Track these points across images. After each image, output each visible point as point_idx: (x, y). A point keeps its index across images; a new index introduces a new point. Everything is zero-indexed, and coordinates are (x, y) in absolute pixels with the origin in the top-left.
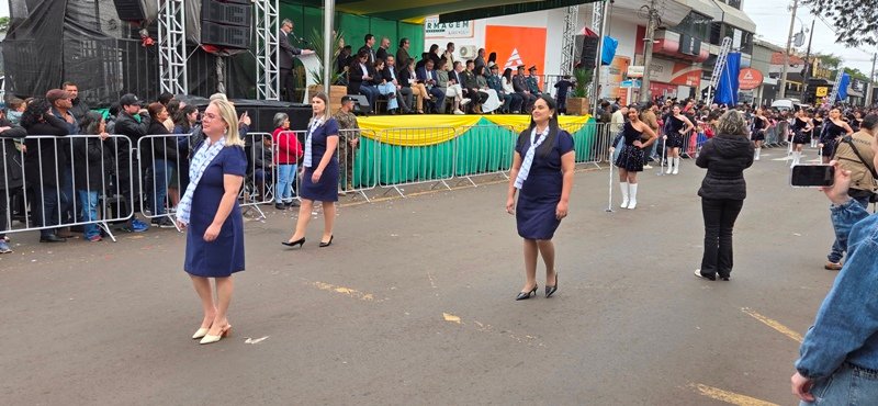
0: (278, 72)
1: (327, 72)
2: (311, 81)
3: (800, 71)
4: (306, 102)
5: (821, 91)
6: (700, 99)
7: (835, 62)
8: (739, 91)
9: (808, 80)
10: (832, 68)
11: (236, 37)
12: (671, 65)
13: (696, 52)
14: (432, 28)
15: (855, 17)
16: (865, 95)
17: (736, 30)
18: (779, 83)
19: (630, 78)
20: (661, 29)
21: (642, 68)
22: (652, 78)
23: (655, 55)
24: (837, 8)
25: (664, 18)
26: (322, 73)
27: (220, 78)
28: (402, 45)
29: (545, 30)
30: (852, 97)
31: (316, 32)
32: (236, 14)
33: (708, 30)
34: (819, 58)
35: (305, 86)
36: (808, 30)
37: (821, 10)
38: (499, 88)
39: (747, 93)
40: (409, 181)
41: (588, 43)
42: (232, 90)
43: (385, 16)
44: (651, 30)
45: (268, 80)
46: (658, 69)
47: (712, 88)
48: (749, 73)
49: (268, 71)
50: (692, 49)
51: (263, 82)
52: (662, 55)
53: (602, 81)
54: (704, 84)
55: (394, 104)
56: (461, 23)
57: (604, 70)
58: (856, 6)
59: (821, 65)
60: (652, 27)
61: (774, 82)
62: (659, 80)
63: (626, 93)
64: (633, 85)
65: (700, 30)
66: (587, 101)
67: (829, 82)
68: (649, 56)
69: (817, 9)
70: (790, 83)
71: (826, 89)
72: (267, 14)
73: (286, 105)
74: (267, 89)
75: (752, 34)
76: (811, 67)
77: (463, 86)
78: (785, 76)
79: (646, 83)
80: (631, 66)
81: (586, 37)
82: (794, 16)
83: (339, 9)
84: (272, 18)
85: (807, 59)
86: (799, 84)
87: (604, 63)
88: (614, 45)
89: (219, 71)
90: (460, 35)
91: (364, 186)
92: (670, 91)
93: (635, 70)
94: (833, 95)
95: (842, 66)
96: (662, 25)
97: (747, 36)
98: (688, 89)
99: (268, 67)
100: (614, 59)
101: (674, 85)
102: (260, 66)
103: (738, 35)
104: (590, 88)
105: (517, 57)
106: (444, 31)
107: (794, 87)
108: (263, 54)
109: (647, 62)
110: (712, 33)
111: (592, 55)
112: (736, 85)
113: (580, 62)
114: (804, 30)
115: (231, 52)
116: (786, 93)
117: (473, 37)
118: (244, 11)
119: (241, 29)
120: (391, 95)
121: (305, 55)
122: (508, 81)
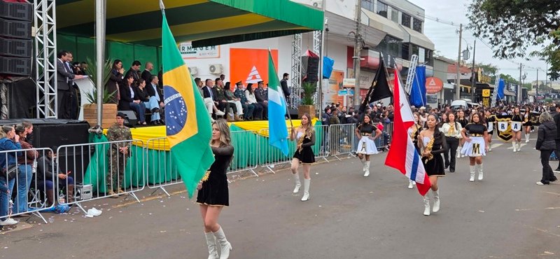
0: (56, 94)
1: (99, 94)
2: (85, 101)
3: (469, 78)
4: (81, 118)
5: (486, 93)
7: (493, 70)
8: (427, 94)
9: (476, 86)
10: (491, 75)
11: (18, 66)
13: (393, 65)
14: (186, 50)
15: (503, 37)
16: (517, 94)
17: (420, 48)
18: (455, 87)
19: (345, 88)
20: (365, 49)
21: (354, 80)
22: (361, 86)
23: (362, 69)
24: (491, 31)
25: (367, 41)
26: (95, 94)
27: (4, 102)
30: (507, 96)
31: (89, 60)
32: (18, 48)
33: (400, 49)
34: (481, 67)
35: (80, 105)
36: (472, 48)
37: (479, 33)
38: (244, 100)
39: (433, 96)
40: (173, 180)
41: (312, 62)
42: (15, 110)
43: (147, 43)
44: (358, 50)
45: (47, 101)
46: (365, 79)
48: (432, 81)
49: (47, 94)
50: (389, 63)
51: (43, 103)
52: (367, 68)
53: (324, 90)
55: (157, 117)
56: (210, 47)
57: (325, 82)
58: (504, 29)
59: (483, 73)
60: (359, 48)
61: (451, 86)
63: (343, 100)
64: (349, 93)
65: (394, 48)
66: (314, 107)
67: (491, 86)
68: (358, 70)
69: (477, 33)
70: (463, 86)
71: (489, 90)
72: (46, 47)
73: (64, 122)
74: (46, 109)
75: (431, 51)
76: (477, 74)
77: (214, 99)
78: (459, 82)
79: (357, 90)
80: (345, 79)
81: (309, 57)
82: (460, 37)
83: (108, 38)
84: (50, 50)
85: (473, 69)
86: (469, 88)
87: (324, 78)
88: (331, 63)
89: (3, 95)
90: (208, 56)
91: (134, 187)
93: (349, 82)
94: (495, 95)
95: (498, 74)
96: (366, 46)
97: (429, 52)
99: (48, 91)
100: (332, 73)
102: (40, 91)
103: (422, 52)
104: (315, 97)
105: (256, 72)
106: (195, 52)
107: (466, 90)
108: (43, 79)
109: (357, 74)
110: (403, 51)
111: (315, 71)
112: (424, 91)
113: (306, 77)
114: (469, 48)
115: (14, 79)
116: (460, 95)
117: (219, 57)
118: (26, 45)
119: (22, 60)
120: (155, 110)
121: (80, 79)
122: (251, 93)
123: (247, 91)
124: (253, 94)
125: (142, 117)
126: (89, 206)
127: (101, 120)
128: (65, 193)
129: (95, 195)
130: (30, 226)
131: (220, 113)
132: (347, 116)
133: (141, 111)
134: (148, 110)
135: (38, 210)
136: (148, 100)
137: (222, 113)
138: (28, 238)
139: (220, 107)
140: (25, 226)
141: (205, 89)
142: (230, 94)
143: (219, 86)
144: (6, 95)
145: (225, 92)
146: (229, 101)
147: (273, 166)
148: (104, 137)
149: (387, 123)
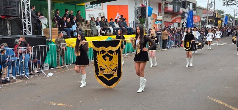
0: (31, 24)
1: (50, 24)
2: (44, 27)
3: (212, 16)
4: (43, 35)
5: (219, 22)
6: (181, 27)
7: (223, 12)
8: (194, 23)
9: (215, 19)
10: (222, 14)
11: (13, 12)
12: (171, 16)
13: (178, 11)
14: (88, 7)
16: (233, 22)
18: (206, 20)
19: (158, 21)
20: (166, 4)
21: (162, 17)
22: (165, 21)
23: (165, 13)
26: (48, 24)
27: (8, 28)
28: (78, 13)
29: (128, 6)
30: (229, 23)
31: (45, 9)
33: (182, 4)
34: (218, 11)
38: (114, 27)
39: (196, 24)
41: (143, 10)
43: (71, 3)
44: (163, 6)
45: (27, 28)
46: (167, 17)
47: (185, 23)
48: (196, 17)
49: (27, 24)
50: (177, 10)
51: (26, 28)
52: (167, 13)
53: (149, 22)
54: (182, 22)
55: (76, 34)
56: (98, 4)
57: (149, 18)
59: (218, 13)
60: (163, 3)
61: (204, 20)
62: (167, 21)
63: (157, 26)
64: (160, 23)
65: (179, 4)
67: (222, 19)
68: (163, 13)
70: (210, 19)
71: (221, 21)
73: (35, 36)
74: (27, 31)
75: (196, 4)
76: (216, 14)
77: (101, 26)
78: (208, 18)
79: (163, 22)
80: (158, 17)
81: (142, 7)
84: (28, 5)
85: (214, 11)
86: (212, 20)
87: (149, 16)
88: (152, 9)
89: (8, 25)
90: (98, 9)
91: (67, 64)
92: (171, 25)
93: (159, 18)
94: (223, 23)
95: (225, 14)
96: (167, 3)
97: (194, 5)
98: (177, 24)
99: (28, 23)
100: (152, 15)
101: (172, 22)
102: (24, 23)
103: (191, 5)
104: (145, 24)
106: (92, 8)
107: (211, 21)
108: (25, 18)
109: (163, 15)
110: (183, 4)
111: (145, 13)
112: (193, 21)
113: (140, 16)
114: (212, 2)
115: (12, 18)
116: (208, 24)
117: (103, 9)
118: (16, 3)
119: (15, 9)
120: (75, 31)
121: (41, 18)
122: (116, 23)
123: (115, 22)
124: (118, 24)
125: (69, 34)
126: (47, 72)
127: (51, 35)
128: (36, 67)
129: (50, 68)
130: (22, 81)
131: (103, 32)
132: (159, 33)
133: (69, 32)
134: (72, 31)
135: (25, 74)
136: (72, 27)
137: (104, 32)
138: (21, 86)
139: (104, 29)
140: (20, 81)
141: (96, 22)
142: (107, 24)
143: (102, 21)
144: (9, 25)
145: (105, 23)
146: (107, 27)
147: (127, 54)
148: (53, 43)
149: (177, 35)
